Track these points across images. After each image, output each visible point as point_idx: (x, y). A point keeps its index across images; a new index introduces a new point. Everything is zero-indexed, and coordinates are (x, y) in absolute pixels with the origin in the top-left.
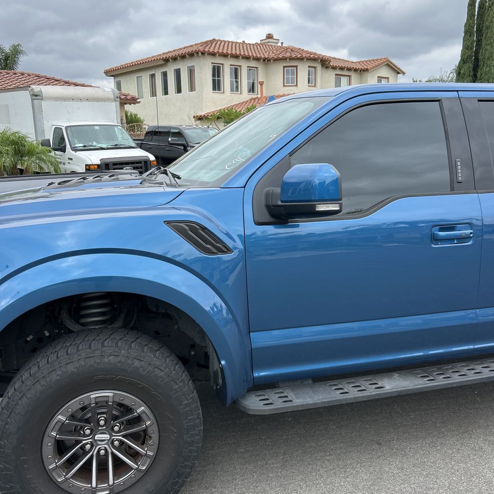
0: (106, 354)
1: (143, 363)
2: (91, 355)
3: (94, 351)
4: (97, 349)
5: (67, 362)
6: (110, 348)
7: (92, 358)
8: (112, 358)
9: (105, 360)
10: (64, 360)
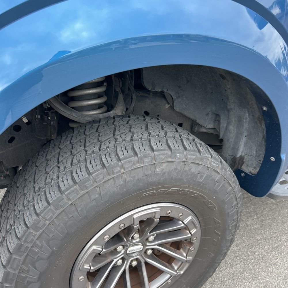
0: (158, 161)
1: (200, 168)
2: (138, 165)
3: (141, 158)
4: (145, 156)
5: (106, 179)
6: (161, 152)
7: (141, 169)
8: (165, 165)
9: (158, 170)
10: (101, 177)
